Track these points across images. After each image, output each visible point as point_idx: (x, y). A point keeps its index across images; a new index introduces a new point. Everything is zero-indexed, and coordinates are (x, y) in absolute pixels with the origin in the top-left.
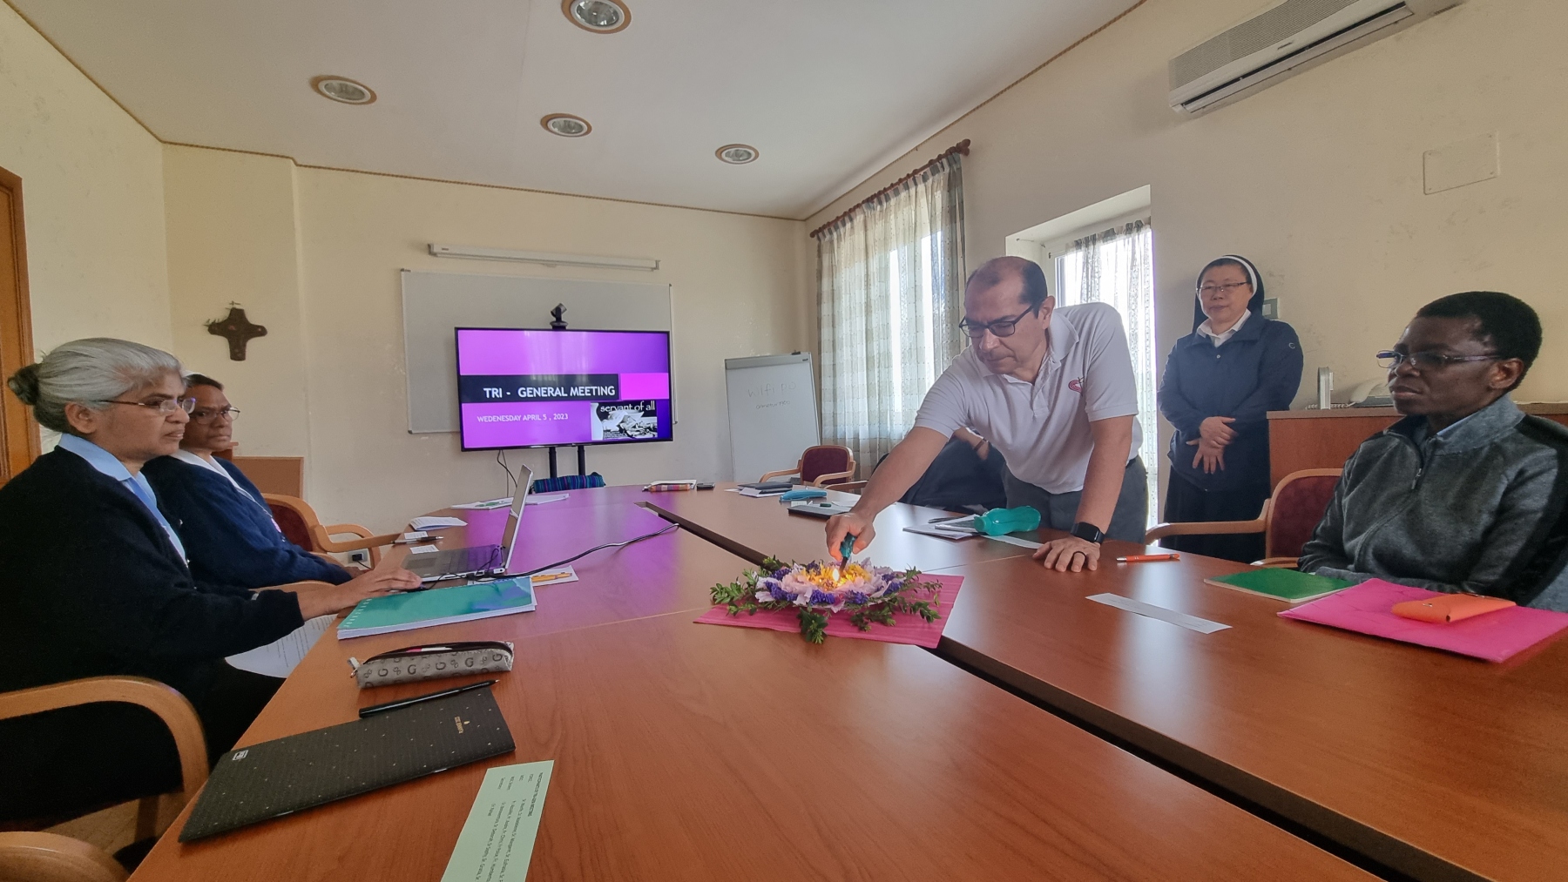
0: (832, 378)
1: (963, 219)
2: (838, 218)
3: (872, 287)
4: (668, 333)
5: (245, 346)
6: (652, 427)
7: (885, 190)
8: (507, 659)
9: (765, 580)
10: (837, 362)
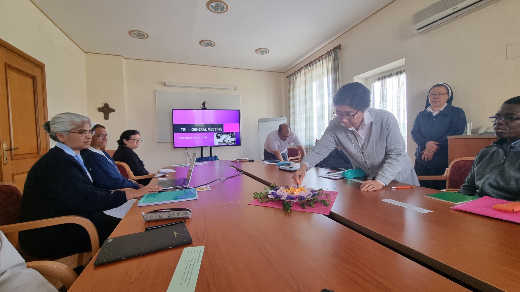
1: (339, 71)
2: (296, 72)
3: (307, 95)
4: (239, 110)
5: (108, 115)
6: (234, 141)
7: (312, 62)
8: (189, 214)
9: (271, 191)
10: (295, 120)
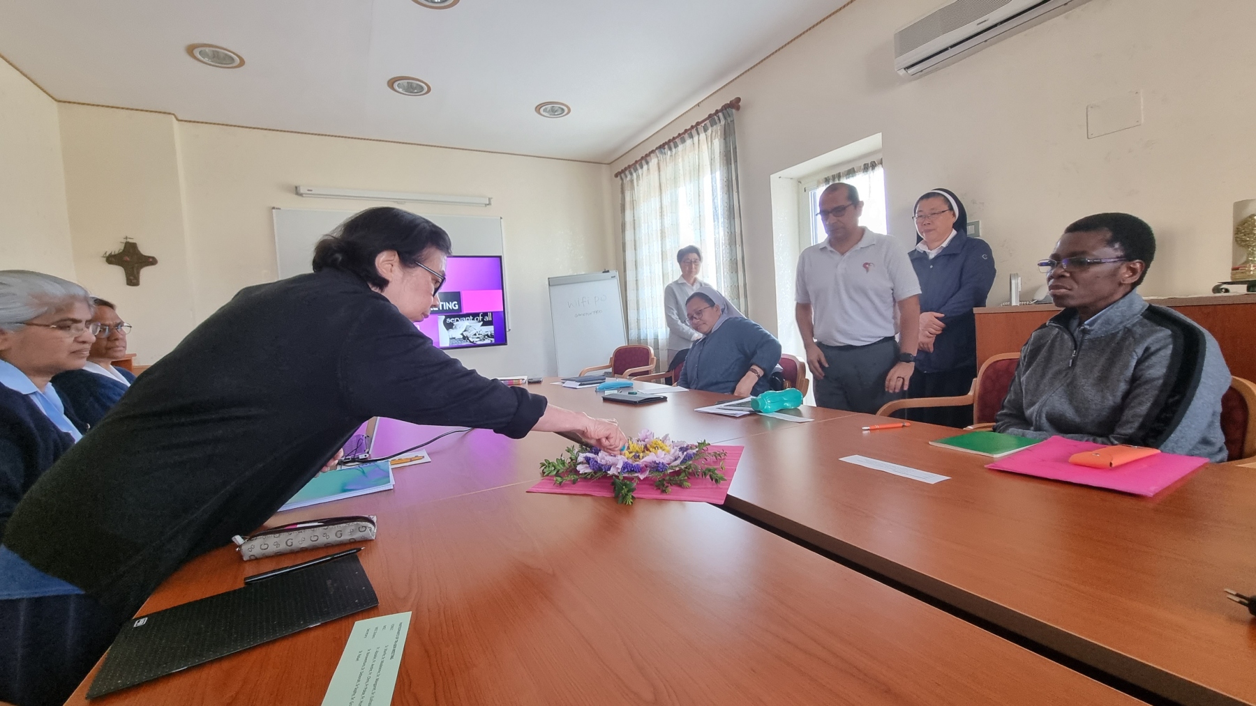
0: (635, 291)
1: (736, 161)
2: (636, 162)
3: (665, 217)
4: (500, 257)
5: (138, 273)
6: (489, 334)
7: (674, 138)
8: (370, 530)
9: (585, 455)
10: (639, 278)
